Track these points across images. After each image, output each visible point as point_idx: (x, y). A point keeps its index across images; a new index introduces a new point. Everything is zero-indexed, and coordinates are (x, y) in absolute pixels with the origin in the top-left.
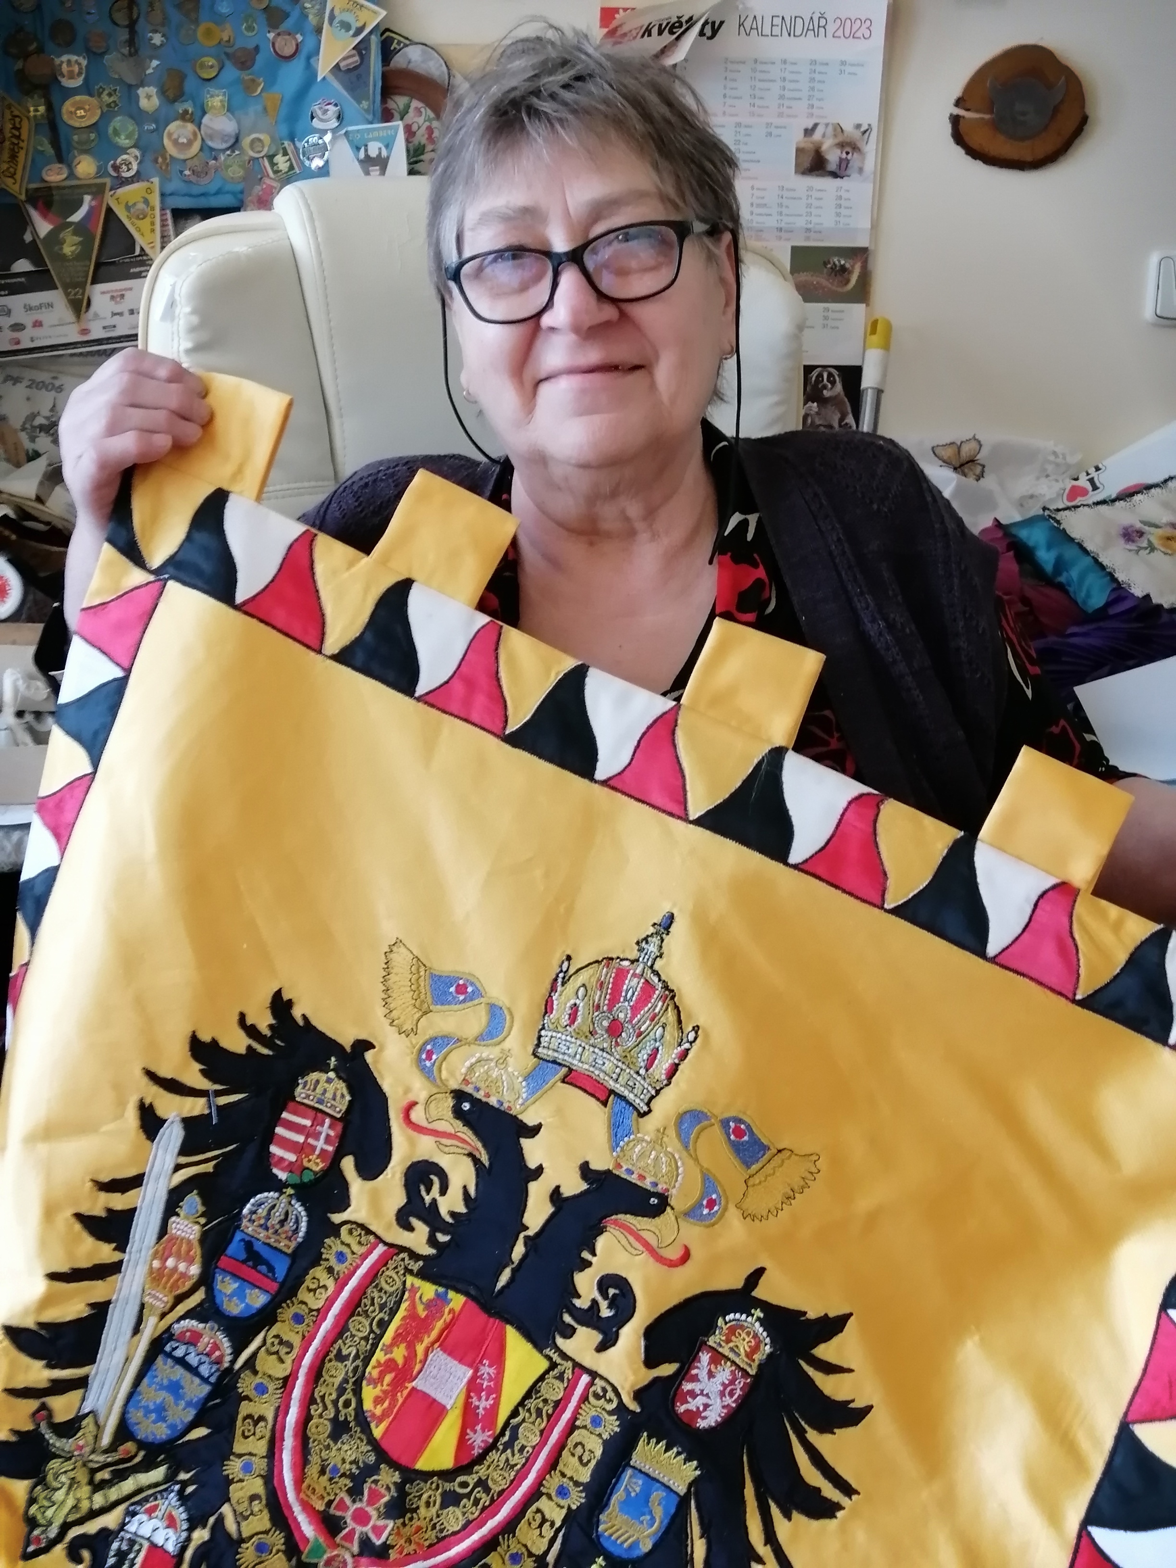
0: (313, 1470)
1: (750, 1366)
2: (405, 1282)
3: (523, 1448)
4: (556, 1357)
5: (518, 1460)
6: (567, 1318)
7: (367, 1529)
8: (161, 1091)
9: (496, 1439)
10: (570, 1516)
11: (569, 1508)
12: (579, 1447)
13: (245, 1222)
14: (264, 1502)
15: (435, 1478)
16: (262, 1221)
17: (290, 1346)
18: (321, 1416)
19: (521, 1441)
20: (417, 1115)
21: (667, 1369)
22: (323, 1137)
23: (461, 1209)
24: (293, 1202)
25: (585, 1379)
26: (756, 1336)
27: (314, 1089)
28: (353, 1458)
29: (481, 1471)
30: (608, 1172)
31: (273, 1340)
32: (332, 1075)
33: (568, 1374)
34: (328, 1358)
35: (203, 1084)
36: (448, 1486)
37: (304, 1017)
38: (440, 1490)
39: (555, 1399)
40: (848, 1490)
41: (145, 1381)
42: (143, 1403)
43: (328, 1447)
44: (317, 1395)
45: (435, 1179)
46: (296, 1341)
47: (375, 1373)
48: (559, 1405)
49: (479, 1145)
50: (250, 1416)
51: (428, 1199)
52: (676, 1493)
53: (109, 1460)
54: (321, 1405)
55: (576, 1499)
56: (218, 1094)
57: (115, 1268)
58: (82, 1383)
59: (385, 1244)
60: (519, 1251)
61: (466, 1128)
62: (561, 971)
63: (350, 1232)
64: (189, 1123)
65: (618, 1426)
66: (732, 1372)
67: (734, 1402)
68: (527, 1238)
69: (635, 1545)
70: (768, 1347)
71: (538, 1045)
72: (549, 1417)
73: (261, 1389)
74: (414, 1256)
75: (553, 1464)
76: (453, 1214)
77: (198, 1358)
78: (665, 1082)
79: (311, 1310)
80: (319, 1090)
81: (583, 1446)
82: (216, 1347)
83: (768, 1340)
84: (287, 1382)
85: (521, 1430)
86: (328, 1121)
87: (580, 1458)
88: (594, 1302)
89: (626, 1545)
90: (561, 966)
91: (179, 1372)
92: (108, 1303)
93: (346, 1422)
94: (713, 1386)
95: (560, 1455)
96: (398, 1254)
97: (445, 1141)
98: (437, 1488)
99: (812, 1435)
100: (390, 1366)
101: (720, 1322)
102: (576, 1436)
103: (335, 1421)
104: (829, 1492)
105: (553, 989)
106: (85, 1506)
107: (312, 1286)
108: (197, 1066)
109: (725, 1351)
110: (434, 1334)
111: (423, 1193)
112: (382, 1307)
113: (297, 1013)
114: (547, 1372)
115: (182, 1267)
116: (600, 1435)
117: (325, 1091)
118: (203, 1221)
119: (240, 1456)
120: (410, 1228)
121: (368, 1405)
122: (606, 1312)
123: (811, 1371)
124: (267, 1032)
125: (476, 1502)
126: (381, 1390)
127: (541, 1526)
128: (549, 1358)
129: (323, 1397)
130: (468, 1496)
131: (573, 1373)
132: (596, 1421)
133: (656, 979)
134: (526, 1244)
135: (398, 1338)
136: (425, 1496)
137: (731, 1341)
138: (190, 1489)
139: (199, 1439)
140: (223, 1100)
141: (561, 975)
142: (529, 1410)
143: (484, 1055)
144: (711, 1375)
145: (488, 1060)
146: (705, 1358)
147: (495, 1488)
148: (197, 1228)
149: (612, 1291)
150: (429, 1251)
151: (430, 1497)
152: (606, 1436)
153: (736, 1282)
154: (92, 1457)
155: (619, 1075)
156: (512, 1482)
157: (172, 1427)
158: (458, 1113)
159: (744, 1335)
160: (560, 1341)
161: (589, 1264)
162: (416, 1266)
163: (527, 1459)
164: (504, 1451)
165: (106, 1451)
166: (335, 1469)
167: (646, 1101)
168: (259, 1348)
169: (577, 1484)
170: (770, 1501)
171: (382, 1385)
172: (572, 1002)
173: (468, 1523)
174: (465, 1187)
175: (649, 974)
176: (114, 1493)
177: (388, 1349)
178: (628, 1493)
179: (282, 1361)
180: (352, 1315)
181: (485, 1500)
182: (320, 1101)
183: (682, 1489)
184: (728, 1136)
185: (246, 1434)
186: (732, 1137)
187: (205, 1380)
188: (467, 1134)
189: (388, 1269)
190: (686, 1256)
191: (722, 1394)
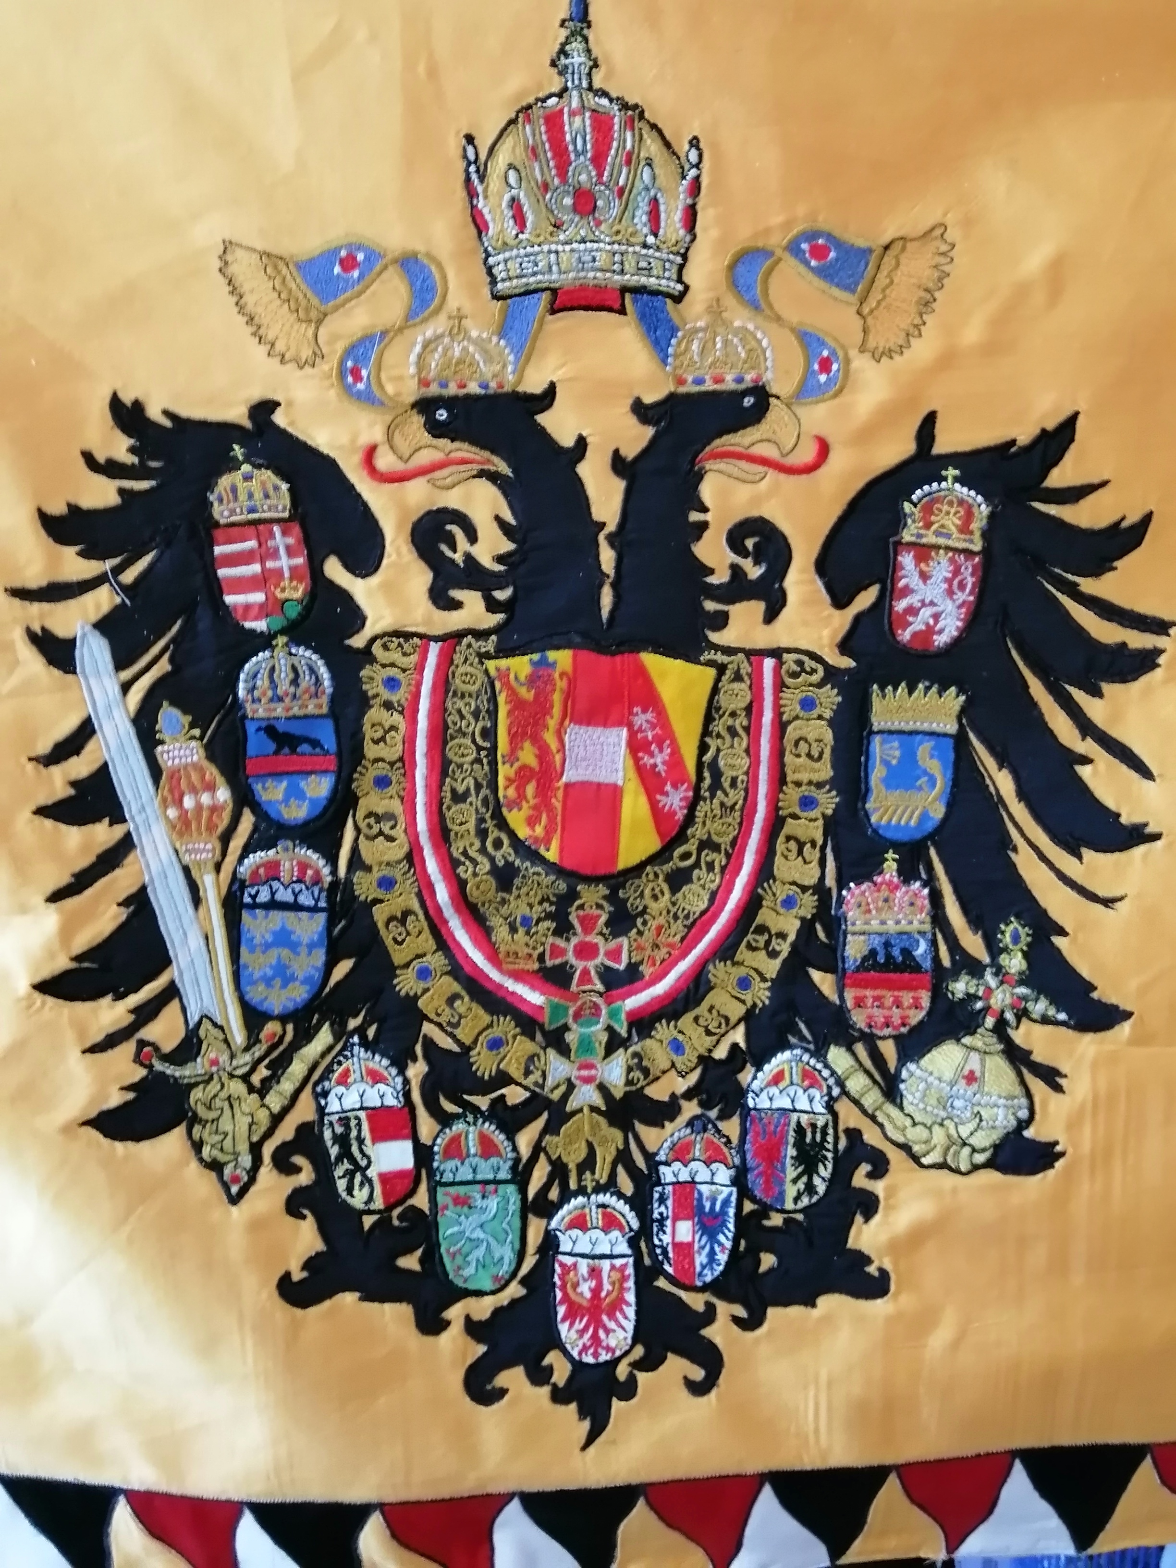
0: (501, 933)
1: (971, 541)
2: (486, 672)
3: (734, 783)
4: (720, 658)
5: (735, 796)
6: (710, 606)
7: (601, 959)
8: (45, 606)
9: (697, 789)
10: (831, 825)
11: (824, 816)
12: (802, 743)
13: (249, 708)
14: (467, 999)
15: (649, 868)
16: (270, 693)
17: (390, 816)
18: (475, 874)
19: (728, 775)
20: (385, 461)
21: (866, 599)
22: (282, 551)
23: (507, 546)
24: (293, 651)
25: (769, 663)
26: (961, 502)
27: (236, 498)
28: (539, 898)
29: (697, 832)
30: (672, 397)
31: (367, 820)
32: (246, 468)
33: (746, 668)
34: (444, 807)
35: (91, 568)
36: (668, 867)
37: (167, 413)
38: (661, 877)
39: (743, 705)
40: (1160, 627)
41: (244, 950)
42: (257, 975)
43: (504, 902)
44: (456, 854)
45: (455, 529)
46: (396, 807)
47: (511, 792)
48: (752, 709)
49: (486, 454)
50: (391, 919)
51: (458, 557)
52: (945, 735)
53: (257, 1055)
54: (467, 863)
55: (828, 802)
56: (118, 570)
57: (126, 844)
58: (172, 992)
59: (436, 639)
60: (607, 557)
61: (457, 444)
62: (469, 164)
63: (385, 647)
64: (103, 626)
65: (838, 694)
66: (952, 561)
67: (971, 593)
68: (610, 538)
69: (924, 816)
70: (983, 507)
71: (494, 281)
72: (747, 729)
73: (387, 883)
74: (481, 634)
75: (779, 779)
76: (500, 559)
77: (290, 890)
78: (688, 238)
79: (392, 764)
80: (242, 496)
81: (806, 741)
82: (303, 867)
83: (980, 498)
84: (413, 857)
85: (721, 763)
86: (276, 529)
87: (809, 755)
88: (736, 569)
89: (913, 823)
90: (465, 156)
91: (277, 918)
92: (143, 889)
93: (509, 865)
94: (934, 590)
95: (782, 765)
96: (460, 643)
97: (438, 474)
98: (656, 875)
99: (1088, 585)
100: (523, 775)
101: (907, 507)
102: (792, 733)
103: (495, 871)
104: (1138, 640)
105: (472, 194)
106: (263, 1116)
107: (379, 734)
108: (70, 552)
109: (930, 538)
110: (557, 711)
111: (449, 553)
112: (476, 714)
113: (154, 413)
114: (718, 680)
115: (205, 799)
116: (820, 717)
117: (251, 496)
118: (197, 732)
119: (407, 965)
120: (457, 605)
121: (523, 832)
122: (754, 572)
123: (1052, 510)
124: (132, 459)
125: (710, 867)
126: (530, 807)
127: (800, 852)
128: (710, 663)
129: (465, 853)
130: (697, 865)
131: (751, 664)
132: (808, 704)
133: (605, 102)
134: (612, 545)
135: (515, 739)
136: (647, 892)
137: (932, 524)
138: (371, 1032)
139: (347, 976)
140: (129, 576)
141: (472, 168)
142: (719, 736)
143: (429, 333)
144: (924, 577)
145: (438, 338)
146: (907, 560)
147: (725, 841)
148: (194, 744)
149: (750, 543)
150: (496, 619)
151: (653, 889)
152: (828, 714)
153: (904, 447)
154: (235, 1063)
155: (622, 263)
156: (741, 824)
157: (307, 981)
158: (436, 429)
159: (945, 508)
160: (714, 637)
161: (703, 526)
162: (490, 644)
163: (746, 790)
164: (713, 796)
165: (247, 1049)
166: (526, 921)
167: (675, 277)
168: (356, 840)
169: (819, 785)
170: (1067, 687)
171: (528, 802)
172: (507, 197)
173: (713, 895)
174: (497, 518)
175: (593, 101)
176: (287, 1086)
177: (512, 758)
178: (886, 763)
179: (390, 839)
180: (445, 743)
181: (719, 859)
182: (252, 510)
183: (952, 728)
184: (807, 264)
185: (399, 939)
186: (813, 263)
187: (314, 909)
188: (463, 450)
189: (457, 666)
190: (824, 449)
191: (950, 593)
